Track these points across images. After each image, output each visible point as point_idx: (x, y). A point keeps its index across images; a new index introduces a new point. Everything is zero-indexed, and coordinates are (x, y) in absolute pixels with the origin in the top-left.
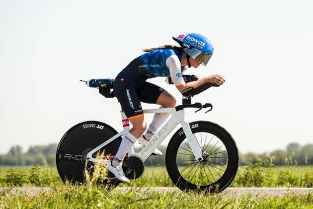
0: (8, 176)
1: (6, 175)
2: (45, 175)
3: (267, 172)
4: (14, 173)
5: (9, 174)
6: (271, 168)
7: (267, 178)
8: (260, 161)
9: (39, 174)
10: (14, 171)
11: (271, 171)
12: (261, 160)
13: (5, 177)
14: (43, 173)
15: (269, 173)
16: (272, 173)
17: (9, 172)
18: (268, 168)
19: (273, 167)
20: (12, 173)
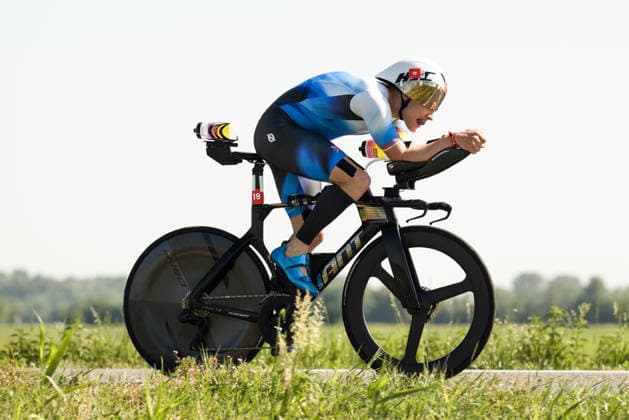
0: (12, 344)
1: (7, 343)
2: (95, 342)
3: (573, 338)
4: (27, 338)
5: (16, 340)
6: (582, 329)
7: (572, 350)
8: (558, 314)
9: (80, 341)
10: (26, 334)
11: (581, 336)
12: (560, 312)
13: (7, 347)
14: (89, 338)
15: (576, 340)
16: (585, 340)
17: (15, 335)
18: (576, 330)
19: (586, 326)
20: (21, 339)
